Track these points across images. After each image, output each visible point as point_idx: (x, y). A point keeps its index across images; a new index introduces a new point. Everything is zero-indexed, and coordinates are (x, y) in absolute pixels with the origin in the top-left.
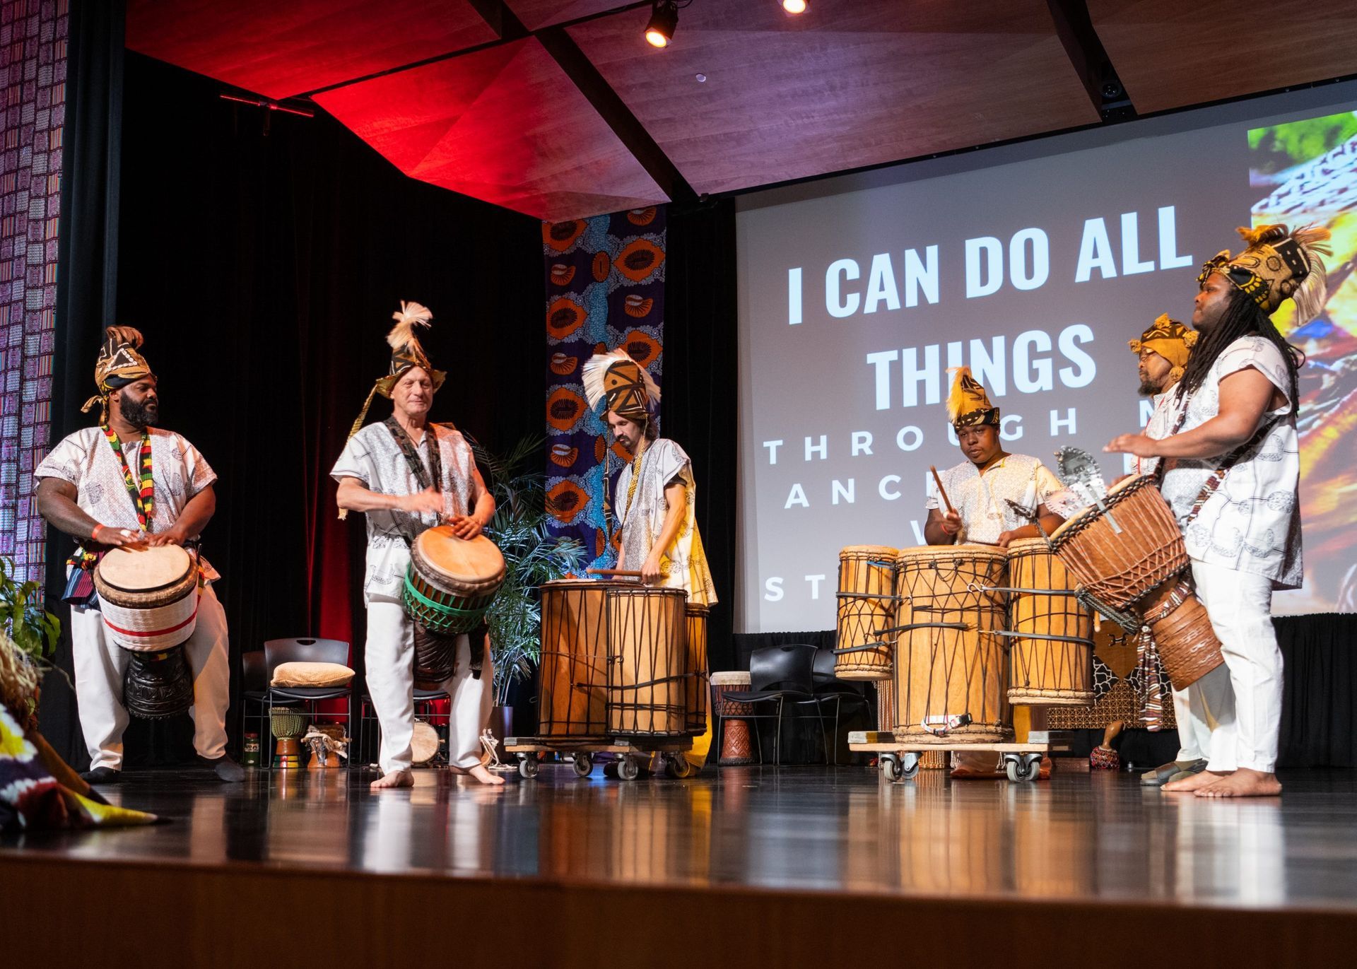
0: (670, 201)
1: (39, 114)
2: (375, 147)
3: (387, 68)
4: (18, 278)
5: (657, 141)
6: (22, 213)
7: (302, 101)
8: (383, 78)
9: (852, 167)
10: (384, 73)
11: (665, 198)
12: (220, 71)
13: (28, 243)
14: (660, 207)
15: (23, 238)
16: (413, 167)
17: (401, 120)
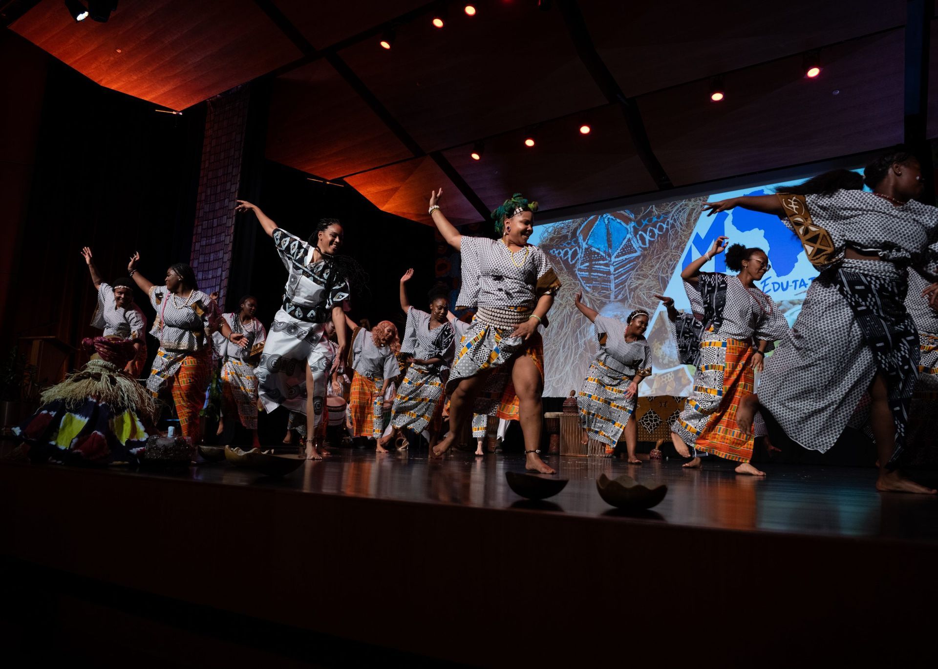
0: (485, 220)
1: (232, 186)
2: (368, 198)
3: (372, 167)
4: (222, 250)
5: (479, 197)
6: (224, 224)
7: (340, 180)
8: (370, 171)
9: (558, 207)
10: (370, 170)
11: (483, 219)
12: (307, 169)
13: (226, 236)
14: (481, 223)
15: (224, 234)
16: (383, 206)
17: (378, 188)
